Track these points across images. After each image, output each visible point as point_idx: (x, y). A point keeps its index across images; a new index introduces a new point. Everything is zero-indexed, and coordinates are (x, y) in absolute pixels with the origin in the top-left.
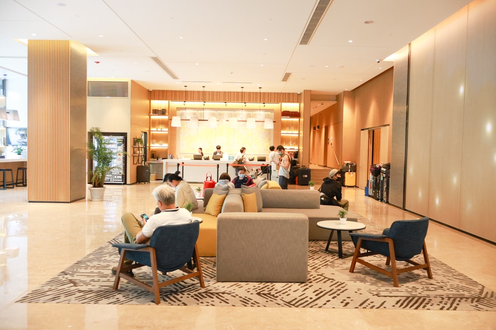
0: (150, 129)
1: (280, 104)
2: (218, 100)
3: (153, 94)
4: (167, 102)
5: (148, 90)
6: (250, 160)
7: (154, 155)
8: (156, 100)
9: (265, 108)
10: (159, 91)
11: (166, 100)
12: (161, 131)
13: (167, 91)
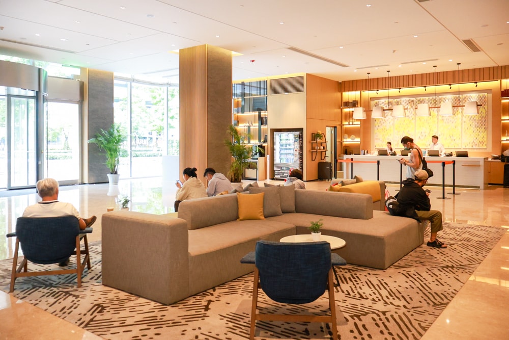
0: (342, 123)
1: (499, 81)
2: (414, 85)
3: (343, 86)
4: (358, 93)
5: (338, 82)
6: (447, 156)
7: (347, 150)
8: (346, 91)
9: (478, 88)
10: (349, 81)
11: (356, 90)
12: (352, 124)
13: (357, 81)
